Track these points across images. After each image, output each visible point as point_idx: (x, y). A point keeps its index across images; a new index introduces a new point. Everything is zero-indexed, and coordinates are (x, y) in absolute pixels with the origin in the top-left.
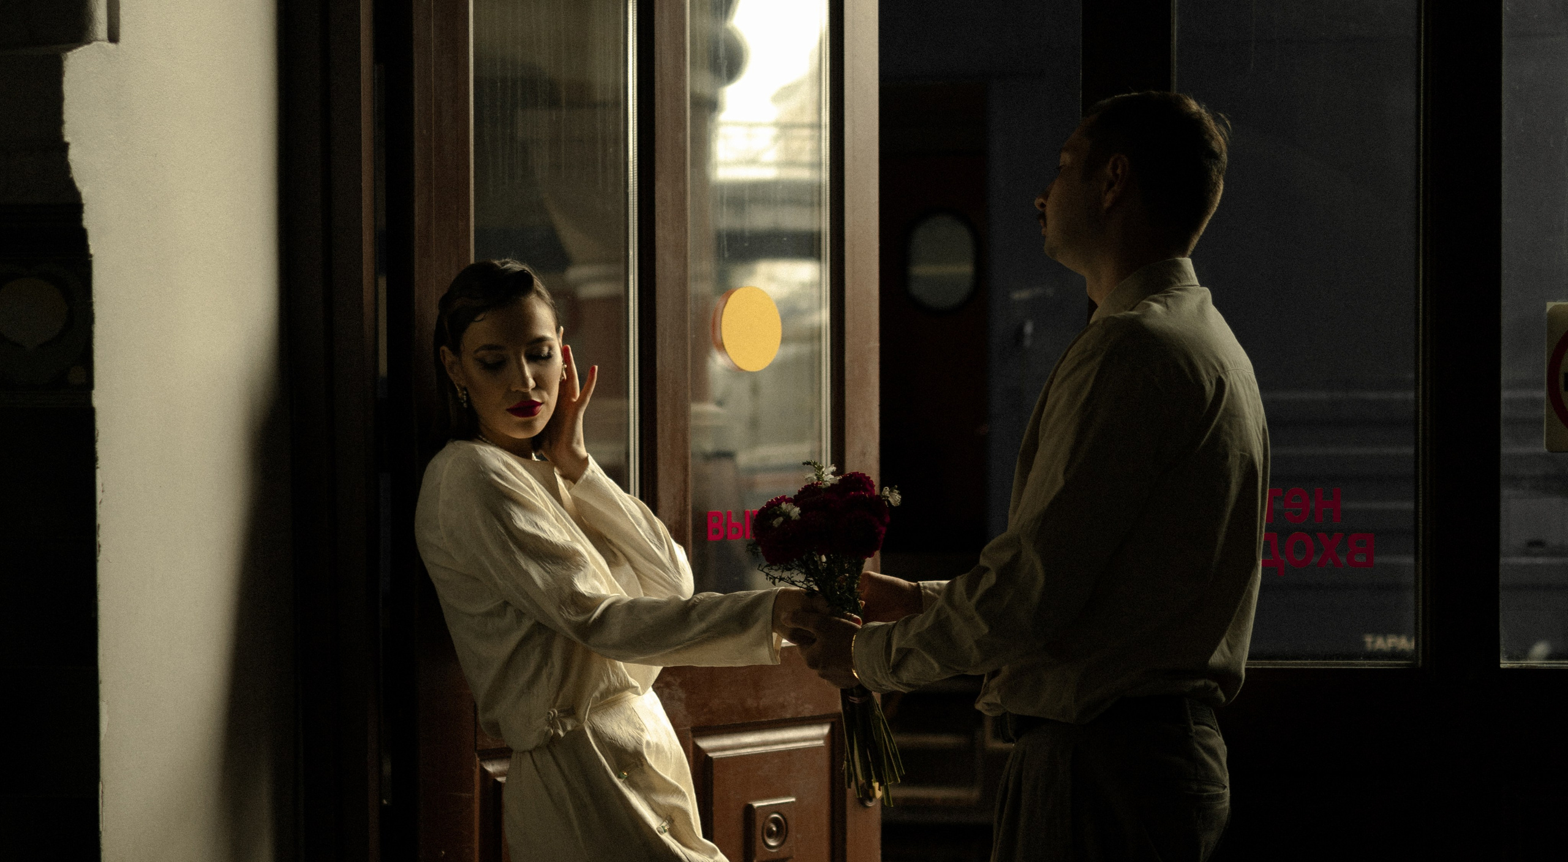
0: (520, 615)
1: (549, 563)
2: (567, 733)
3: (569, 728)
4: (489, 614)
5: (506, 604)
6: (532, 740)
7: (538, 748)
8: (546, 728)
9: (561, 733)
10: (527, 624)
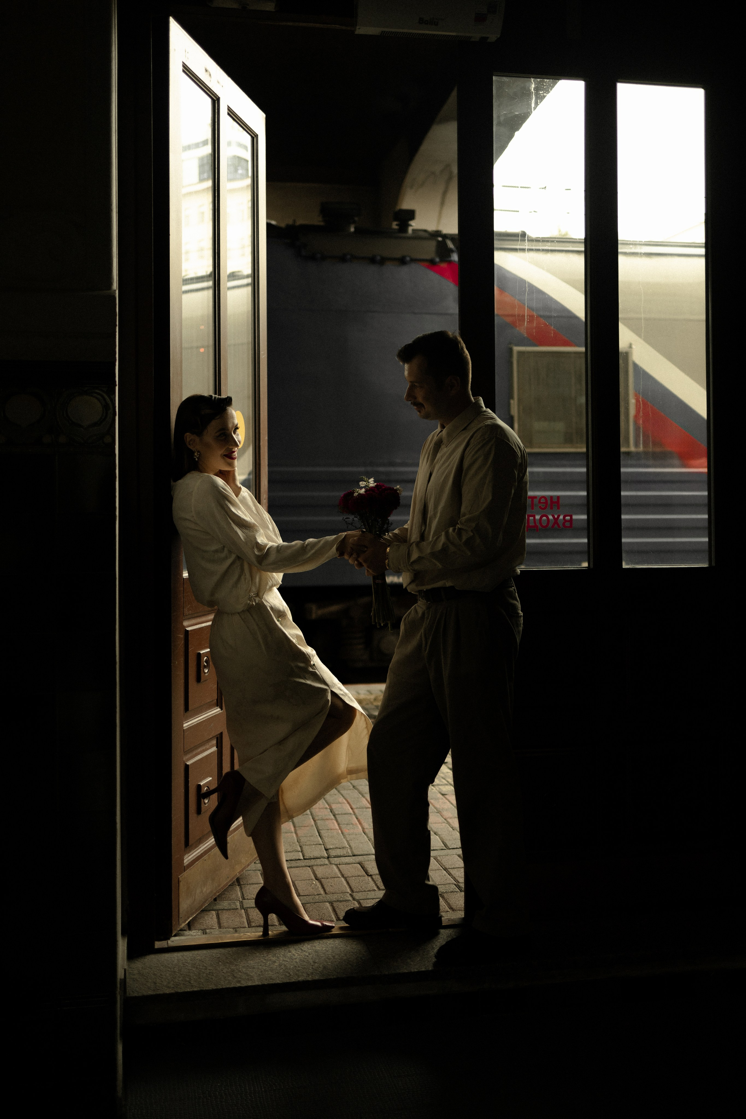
0: (230, 552)
1: (244, 529)
2: (256, 604)
3: (257, 602)
4: (216, 551)
5: (224, 547)
6: (240, 608)
7: (243, 611)
8: (249, 602)
9: (254, 603)
10: (233, 557)
